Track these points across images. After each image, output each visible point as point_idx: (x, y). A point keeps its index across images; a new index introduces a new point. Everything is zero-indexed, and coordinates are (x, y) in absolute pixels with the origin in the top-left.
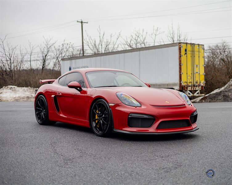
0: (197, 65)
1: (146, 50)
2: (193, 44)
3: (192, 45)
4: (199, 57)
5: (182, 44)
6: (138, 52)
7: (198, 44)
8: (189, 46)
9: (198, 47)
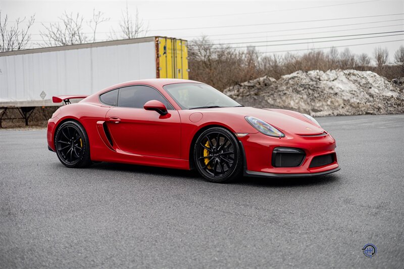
0: (179, 70)
1: (103, 46)
2: (174, 39)
3: (173, 41)
4: (182, 58)
5: (160, 38)
6: (89, 49)
7: (180, 39)
8: (168, 41)
9: (180, 44)
